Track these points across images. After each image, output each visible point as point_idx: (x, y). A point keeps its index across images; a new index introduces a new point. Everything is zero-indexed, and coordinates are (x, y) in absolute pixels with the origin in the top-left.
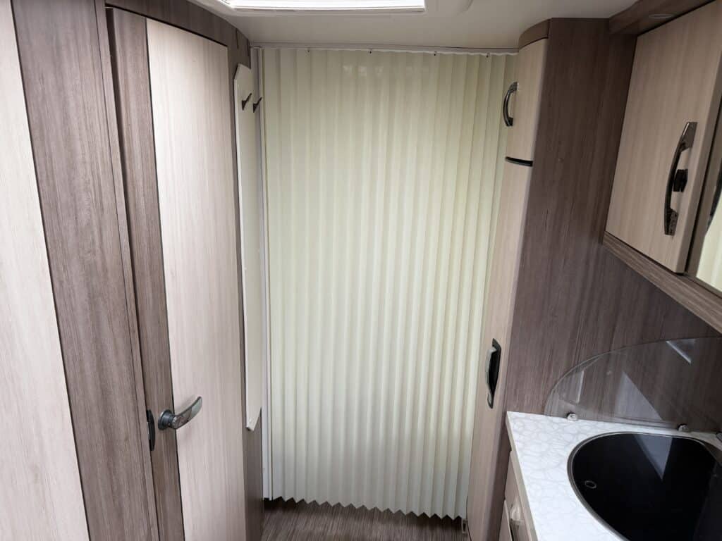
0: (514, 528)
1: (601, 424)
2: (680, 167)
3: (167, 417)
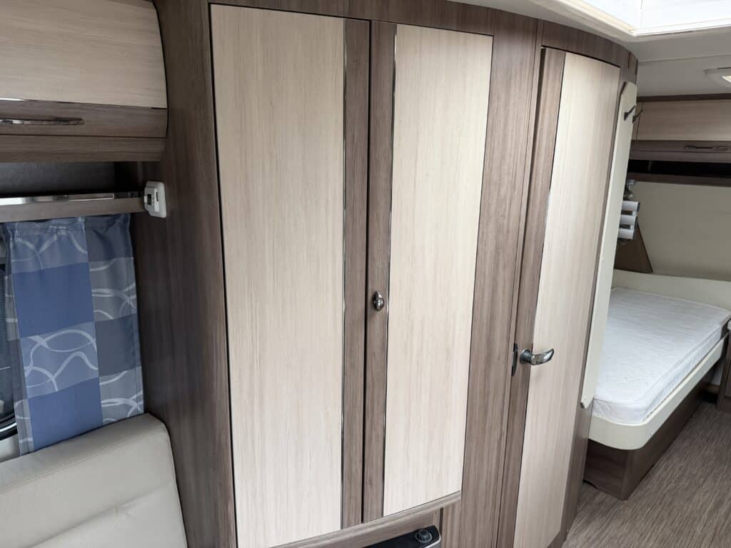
3: (527, 354)
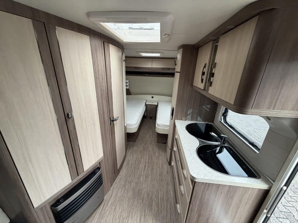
0: (176, 139)
1: (192, 122)
2: (204, 71)
3: (113, 119)
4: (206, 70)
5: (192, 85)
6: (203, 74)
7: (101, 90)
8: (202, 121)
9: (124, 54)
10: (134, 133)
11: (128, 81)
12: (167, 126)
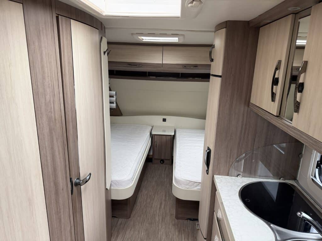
1: (251, 179)
2: (276, 76)
3: (78, 181)
4: (280, 75)
5: (248, 102)
6: (275, 82)
7: (49, 119)
8: (272, 175)
9: (104, 38)
10: (127, 199)
11: (113, 93)
12: (195, 184)
